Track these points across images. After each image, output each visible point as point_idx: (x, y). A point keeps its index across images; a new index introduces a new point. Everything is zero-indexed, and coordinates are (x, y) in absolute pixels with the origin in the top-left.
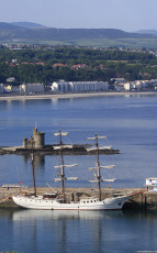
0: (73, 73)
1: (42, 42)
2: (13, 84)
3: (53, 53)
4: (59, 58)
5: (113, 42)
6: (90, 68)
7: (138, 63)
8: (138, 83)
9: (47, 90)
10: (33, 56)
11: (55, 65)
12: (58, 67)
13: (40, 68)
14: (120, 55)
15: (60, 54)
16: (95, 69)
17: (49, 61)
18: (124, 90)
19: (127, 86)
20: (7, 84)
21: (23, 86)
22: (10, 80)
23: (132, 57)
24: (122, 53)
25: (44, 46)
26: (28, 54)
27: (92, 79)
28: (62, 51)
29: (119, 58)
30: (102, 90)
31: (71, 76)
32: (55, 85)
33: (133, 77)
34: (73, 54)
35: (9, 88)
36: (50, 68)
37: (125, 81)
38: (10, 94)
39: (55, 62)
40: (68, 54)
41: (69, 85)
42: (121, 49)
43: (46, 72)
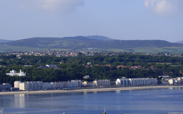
0: (132, 72)
1: (109, 50)
2: (88, 80)
3: (117, 58)
4: (121, 61)
5: (160, 50)
6: (144, 68)
7: (179, 65)
8: (179, 79)
9: (113, 85)
10: (102, 59)
11: (118, 67)
12: (120, 68)
13: (108, 69)
14: (165, 59)
15: (122, 58)
16: (147, 69)
17: (114, 64)
18: (169, 84)
19: (171, 81)
21: (95, 82)
22: (86, 77)
23: (174, 60)
24: (167, 57)
26: (99, 58)
27: (145, 76)
28: (123, 56)
29: (165, 61)
30: (151, 84)
31: (130, 74)
32: (118, 81)
33: (175, 74)
34: (132, 58)
35: (85, 83)
36: (115, 69)
37: (169, 78)
38: (85, 87)
39: (118, 64)
40: (127, 59)
41: (129, 81)
42: (166, 54)
43: (112, 72)
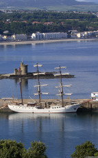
0: (45, 27)
1: (25, 8)
2: (7, 35)
3: (32, 15)
5: (70, 8)
6: (55, 24)
7: (85, 21)
8: (86, 33)
9: (29, 39)
10: (19, 17)
12: (35, 24)
13: (25, 25)
14: (74, 16)
15: (36, 16)
16: (59, 25)
17: (30, 20)
18: (77, 38)
19: (79, 35)
20: (3, 35)
21: (14, 36)
22: (6, 32)
23: (82, 17)
24: (75, 14)
25: (26, 11)
26: (16, 16)
27: (57, 31)
28: (38, 14)
29: (74, 18)
30: (63, 38)
31: (44, 29)
32: (34, 35)
33: (82, 29)
34: (45, 16)
35: (5, 37)
36: (31, 24)
37: (78, 33)
38: (5, 41)
39: (34, 21)
40: (41, 16)
41: (43, 35)
42: (75, 12)
43: (28, 27)
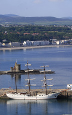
0: (33, 37)
1: (18, 23)
2: (5, 43)
3: (24, 28)
4: (26, 30)
5: (51, 23)
6: (41, 35)
7: (63, 32)
8: (63, 41)
9: (21, 45)
10: (14, 29)
11: (25, 34)
12: (26, 35)
13: (18, 35)
14: (55, 29)
15: (27, 28)
16: (43, 35)
17: (22, 32)
18: (56, 44)
19: (58, 43)
20: (3, 42)
21: (10, 44)
23: (60, 29)
24: (55, 27)
26: (12, 29)
27: (42, 40)
28: (28, 27)
30: (46, 45)
31: (32, 39)
32: (25, 43)
33: (60, 38)
34: (33, 29)
35: (4, 44)
36: (23, 35)
37: (57, 41)
38: (4, 47)
39: (25, 32)
40: (30, 28)
41: (31, 43)
42: (55, 26)
43: (21, 37)
